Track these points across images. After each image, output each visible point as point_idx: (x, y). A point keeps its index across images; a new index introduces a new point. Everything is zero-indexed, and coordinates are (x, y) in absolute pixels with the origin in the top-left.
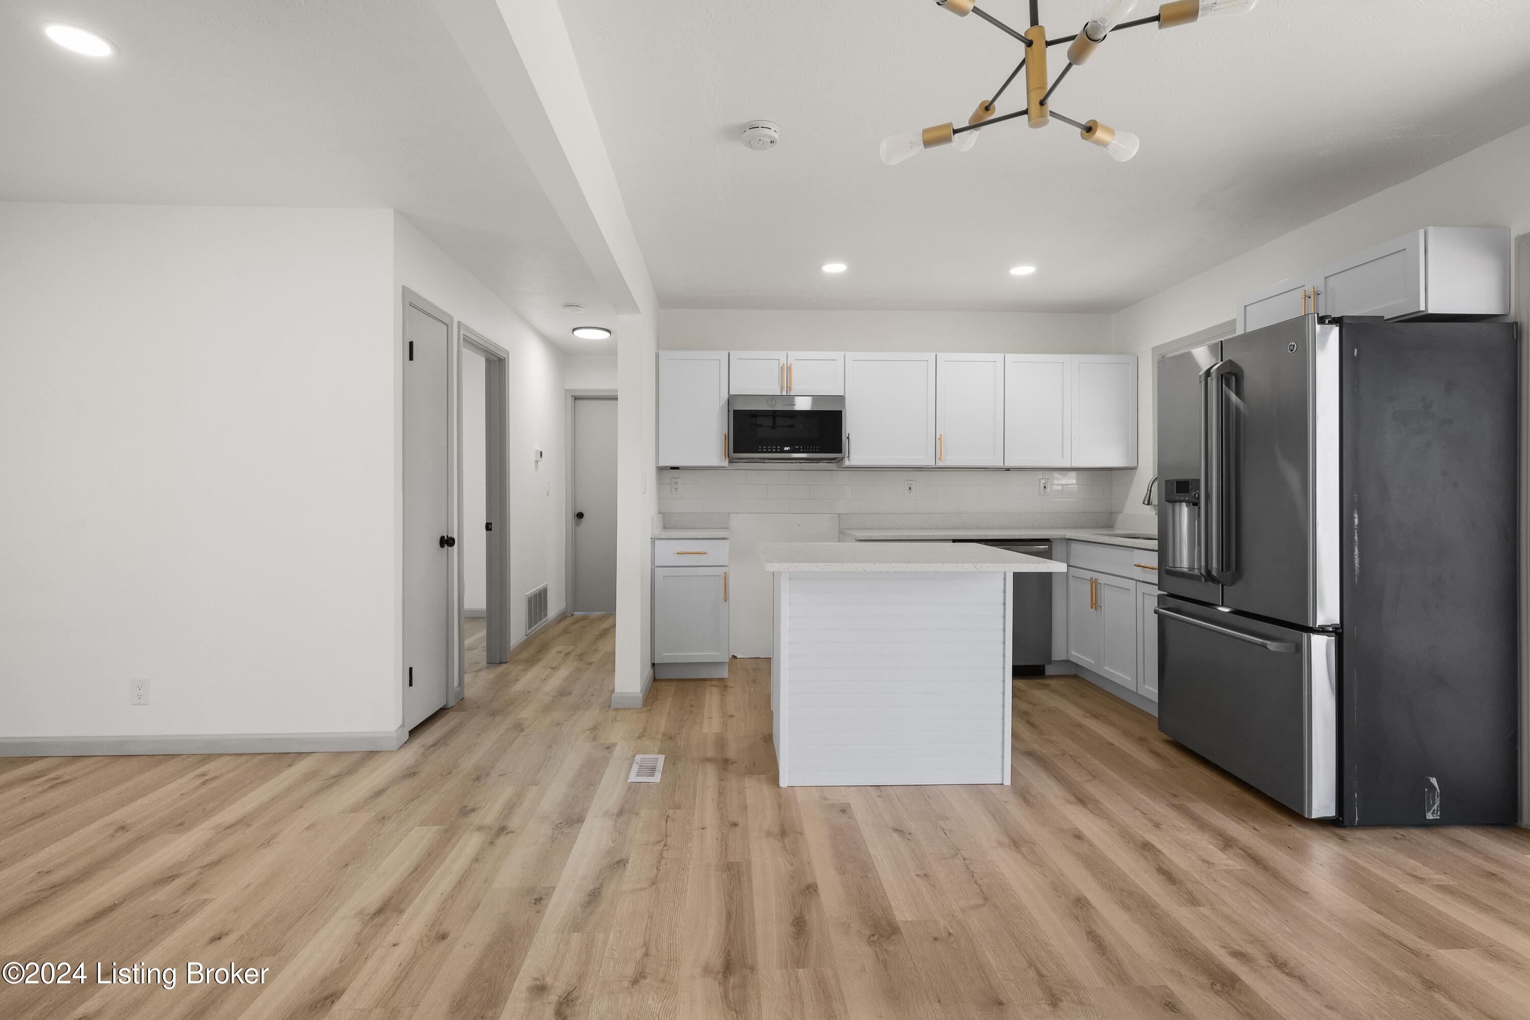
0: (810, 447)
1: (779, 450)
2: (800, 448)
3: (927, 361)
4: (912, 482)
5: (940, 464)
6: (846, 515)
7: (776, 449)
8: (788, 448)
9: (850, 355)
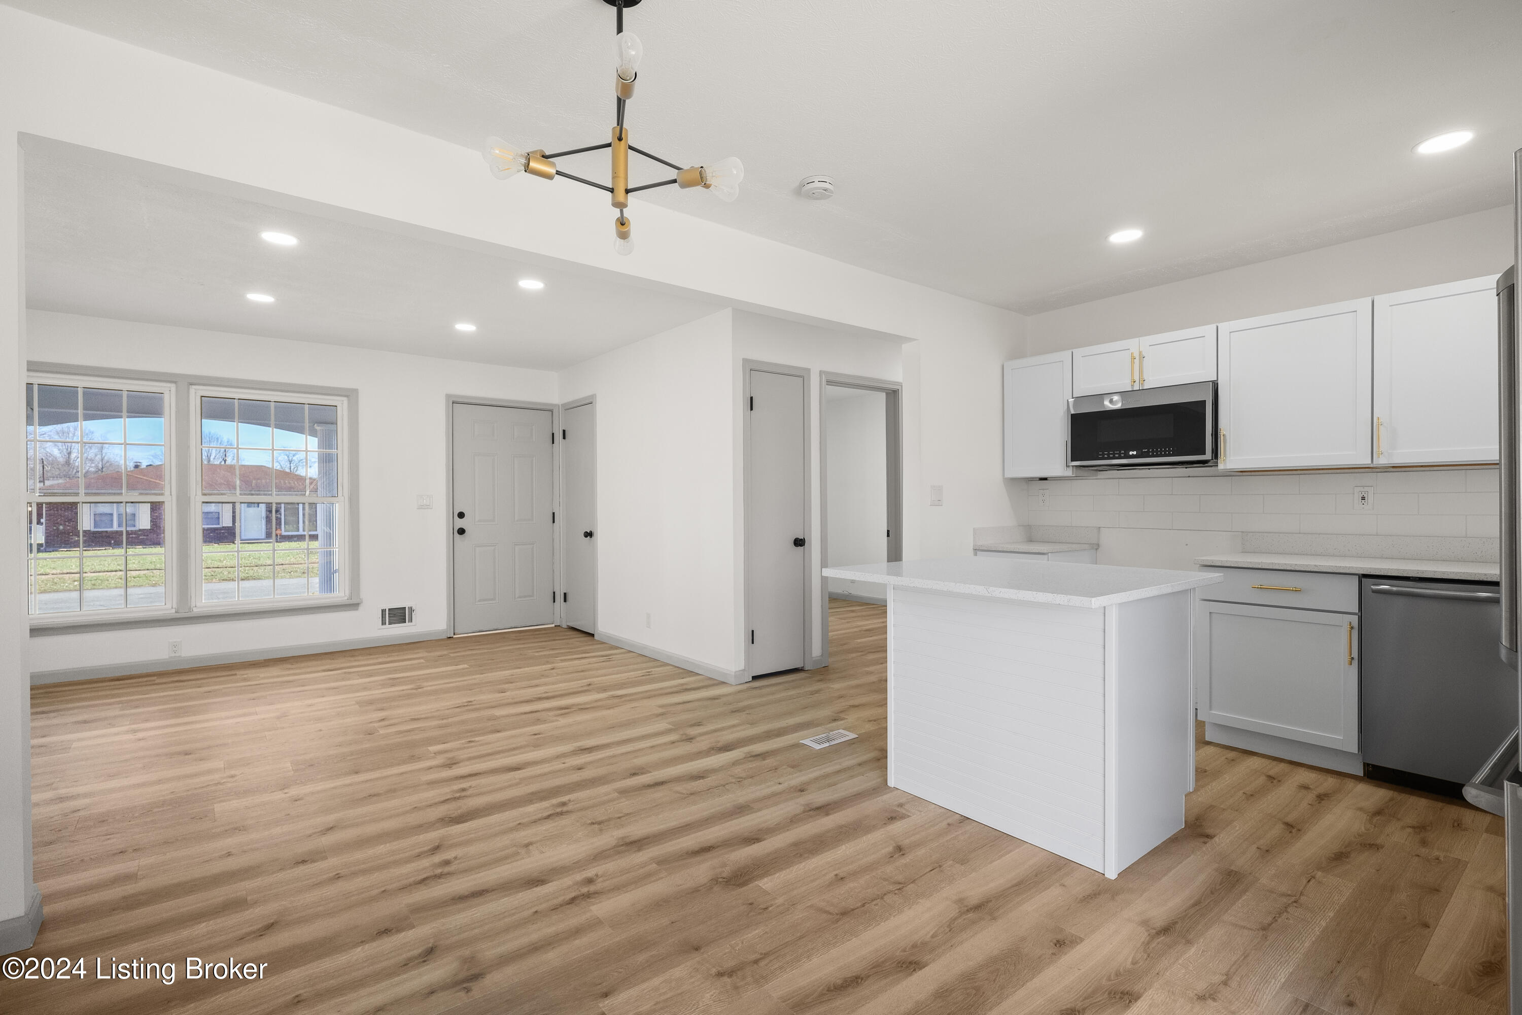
0: (1161, 449)
1: (1123, 455)
2: (1148, 452)
3: (1356, 311)
4: (1366, 489)
5: (1382, 461)
6: (1251, 534)
7: (1120, 454)
8: (1135, 453)
9: (1224, 327)
